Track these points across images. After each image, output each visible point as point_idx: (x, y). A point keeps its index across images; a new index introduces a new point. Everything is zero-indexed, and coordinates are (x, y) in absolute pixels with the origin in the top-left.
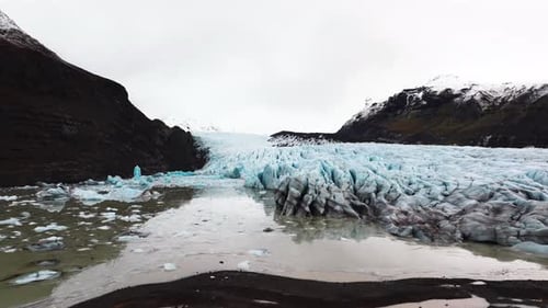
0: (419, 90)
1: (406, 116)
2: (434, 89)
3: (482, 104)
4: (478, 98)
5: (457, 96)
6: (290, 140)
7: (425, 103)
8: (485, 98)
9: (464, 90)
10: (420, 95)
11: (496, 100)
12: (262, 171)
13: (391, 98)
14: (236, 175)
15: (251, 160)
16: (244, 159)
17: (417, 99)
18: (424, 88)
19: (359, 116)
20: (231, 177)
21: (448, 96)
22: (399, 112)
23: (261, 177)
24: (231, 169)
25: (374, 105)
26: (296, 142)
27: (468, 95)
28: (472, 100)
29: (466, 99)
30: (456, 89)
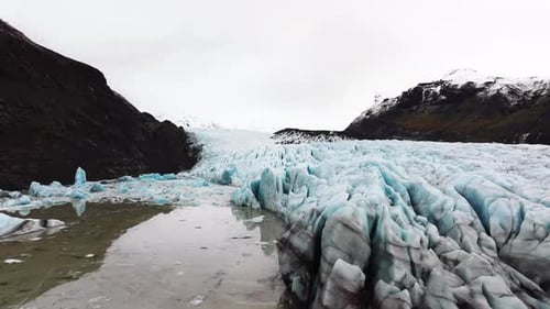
0: (437, 84)
1: (423, 112)
2: (453, 83)
3: (510, 98)
4: (504, 91)
5: (481, 89)
6: (295, 137)
7: (444, 98)
8: (513, 92)
9: (488, 84)
10: (438, 89)
11: (525, 94)
12: (259, 178)
13: (404, 93)
14: (226, 180)
15: (249, 160)
16: (240, 158)
17: (435, 93)
18: (441, 82)
19: (369, 113)
20: (220, 183)
21: (469, 89)
22: (414, 108)
23: (256, 189)
24: (219, 173)
25: (385, 100)
26: (302, 139)
27: (493, 90)
28: (498, 94)
29: (491, 94)
30: (479, 83)
